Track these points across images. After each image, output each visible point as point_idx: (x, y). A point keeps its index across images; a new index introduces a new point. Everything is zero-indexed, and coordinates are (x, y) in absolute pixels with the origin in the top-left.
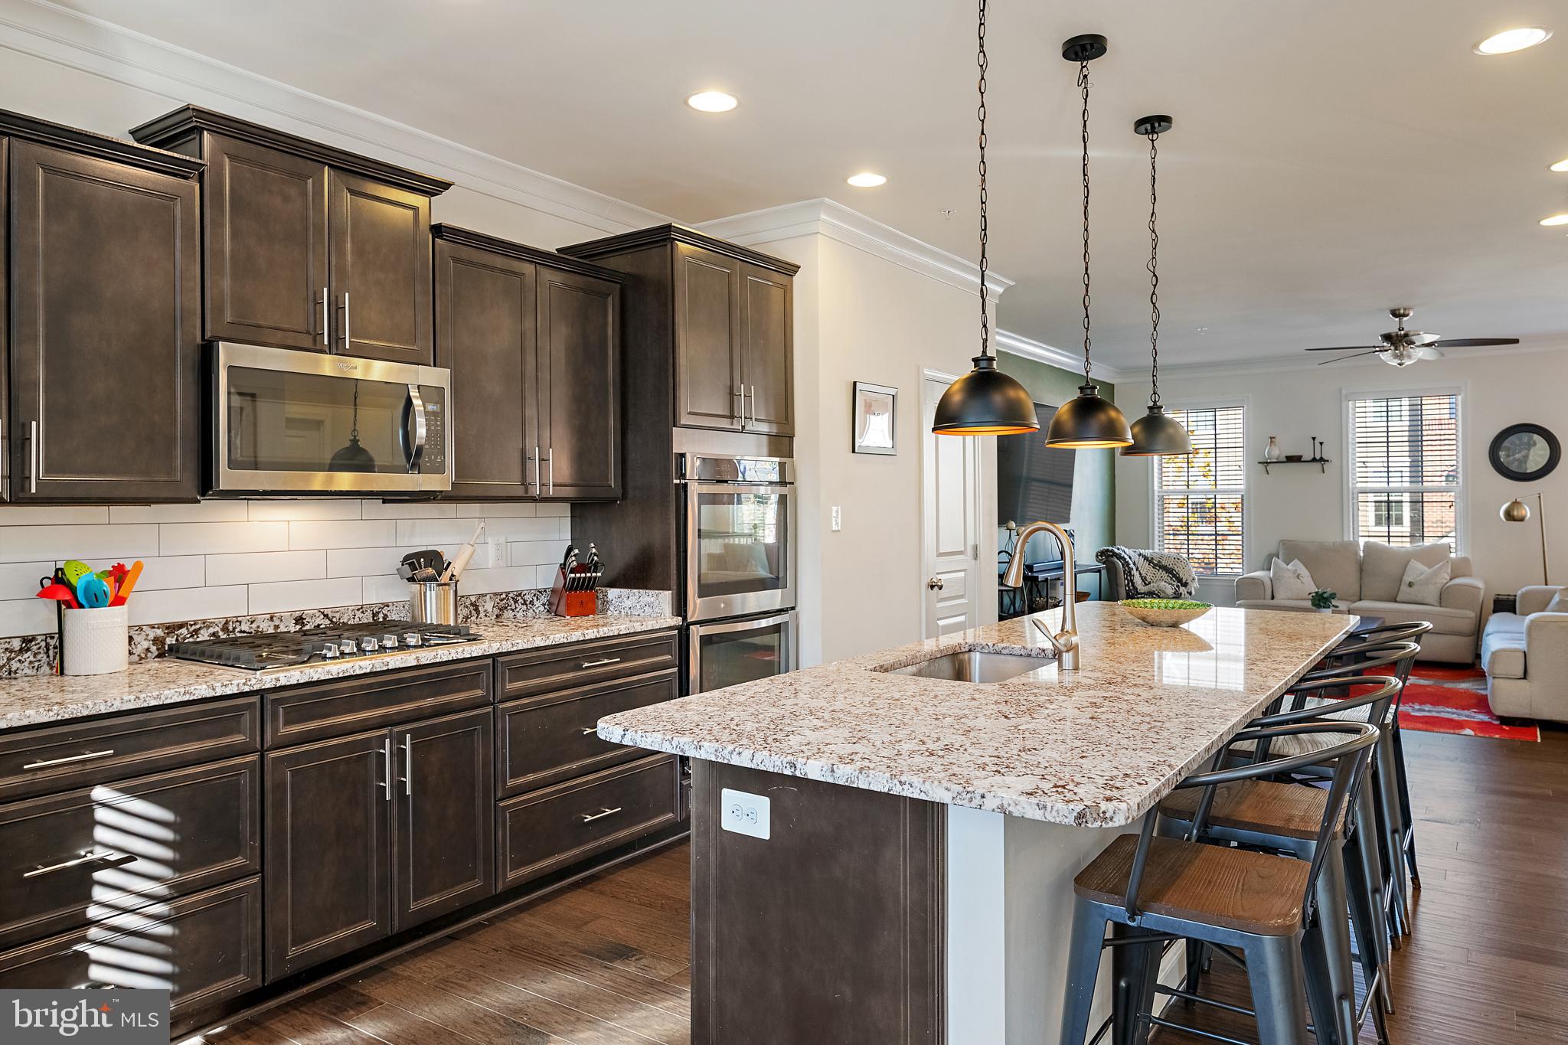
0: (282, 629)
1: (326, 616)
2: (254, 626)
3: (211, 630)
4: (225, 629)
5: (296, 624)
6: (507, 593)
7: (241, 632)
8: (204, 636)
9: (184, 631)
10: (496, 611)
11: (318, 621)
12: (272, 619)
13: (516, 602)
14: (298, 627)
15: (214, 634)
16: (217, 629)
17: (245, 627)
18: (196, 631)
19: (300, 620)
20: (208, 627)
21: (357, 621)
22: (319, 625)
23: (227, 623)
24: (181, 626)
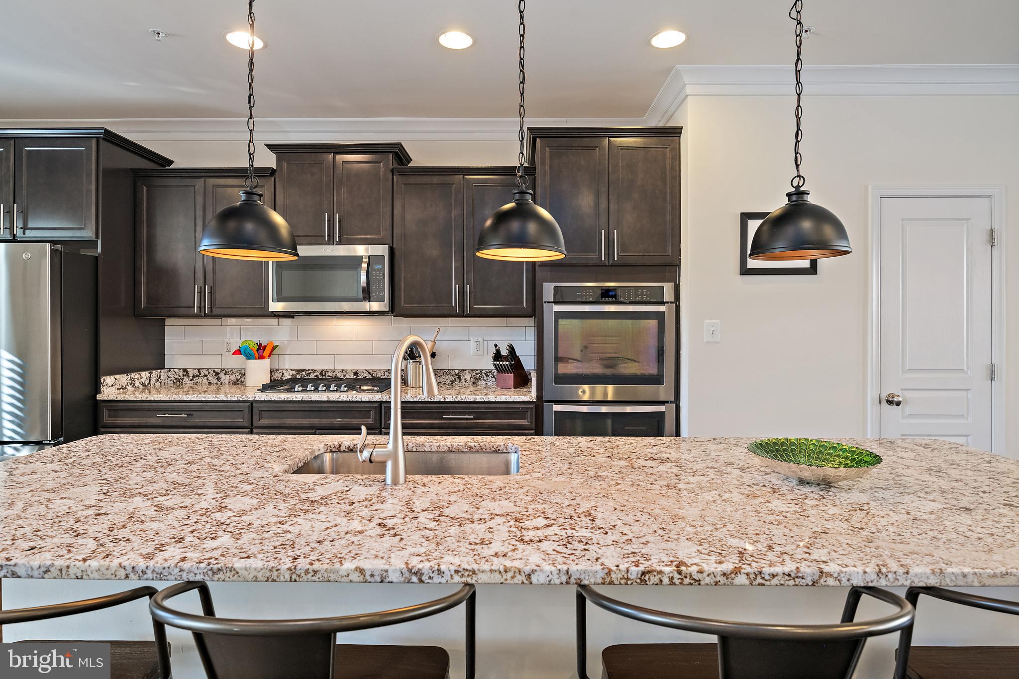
0: (347, 377)
1: (369, 373)
2: (334, 374)
3: (315, 374)
4: (321, 374)
5: (354, 375)
6: (481, 371)
7: (328, 376)
8: (312, 376)
9: (304, 373)
10: (473, 380)
11: (365, 375)
12: (342, 372)
13: (487, 376)
14: (355, 377)
15: (317, 376)
16: (318, 374)
17: (330, 374)
18: (309, 374)
19: (356, 373)
20: (314, 372)
21: (385, 377)
22: (365, 377)
23: (322, 371)
24: (303, 370)
